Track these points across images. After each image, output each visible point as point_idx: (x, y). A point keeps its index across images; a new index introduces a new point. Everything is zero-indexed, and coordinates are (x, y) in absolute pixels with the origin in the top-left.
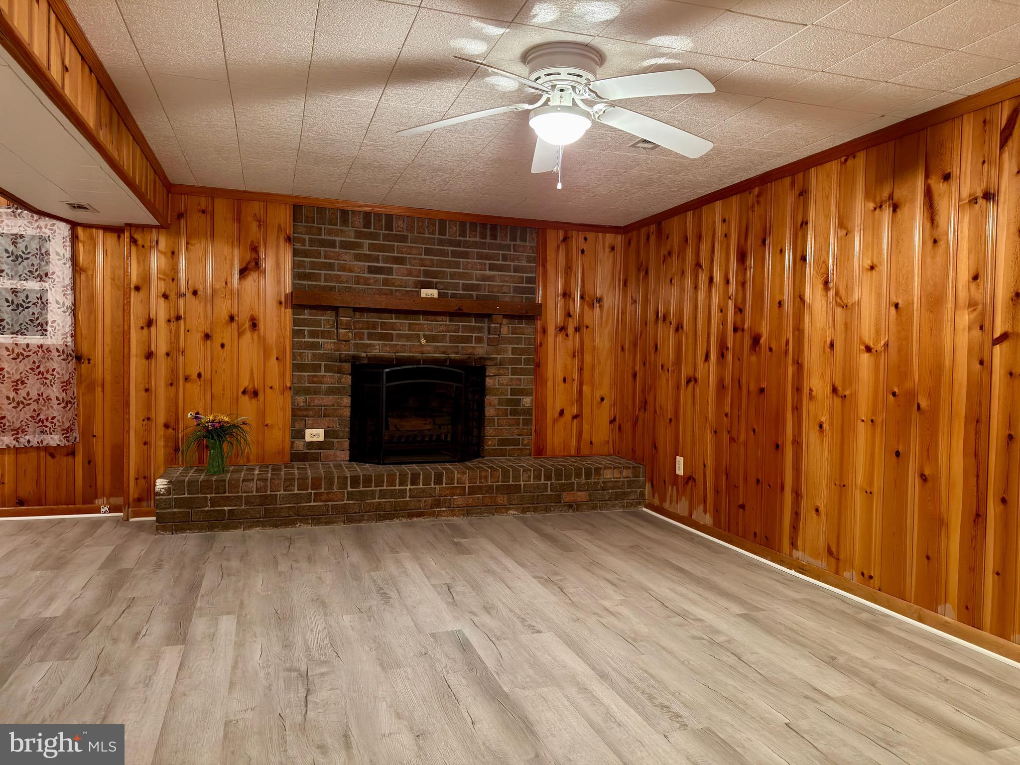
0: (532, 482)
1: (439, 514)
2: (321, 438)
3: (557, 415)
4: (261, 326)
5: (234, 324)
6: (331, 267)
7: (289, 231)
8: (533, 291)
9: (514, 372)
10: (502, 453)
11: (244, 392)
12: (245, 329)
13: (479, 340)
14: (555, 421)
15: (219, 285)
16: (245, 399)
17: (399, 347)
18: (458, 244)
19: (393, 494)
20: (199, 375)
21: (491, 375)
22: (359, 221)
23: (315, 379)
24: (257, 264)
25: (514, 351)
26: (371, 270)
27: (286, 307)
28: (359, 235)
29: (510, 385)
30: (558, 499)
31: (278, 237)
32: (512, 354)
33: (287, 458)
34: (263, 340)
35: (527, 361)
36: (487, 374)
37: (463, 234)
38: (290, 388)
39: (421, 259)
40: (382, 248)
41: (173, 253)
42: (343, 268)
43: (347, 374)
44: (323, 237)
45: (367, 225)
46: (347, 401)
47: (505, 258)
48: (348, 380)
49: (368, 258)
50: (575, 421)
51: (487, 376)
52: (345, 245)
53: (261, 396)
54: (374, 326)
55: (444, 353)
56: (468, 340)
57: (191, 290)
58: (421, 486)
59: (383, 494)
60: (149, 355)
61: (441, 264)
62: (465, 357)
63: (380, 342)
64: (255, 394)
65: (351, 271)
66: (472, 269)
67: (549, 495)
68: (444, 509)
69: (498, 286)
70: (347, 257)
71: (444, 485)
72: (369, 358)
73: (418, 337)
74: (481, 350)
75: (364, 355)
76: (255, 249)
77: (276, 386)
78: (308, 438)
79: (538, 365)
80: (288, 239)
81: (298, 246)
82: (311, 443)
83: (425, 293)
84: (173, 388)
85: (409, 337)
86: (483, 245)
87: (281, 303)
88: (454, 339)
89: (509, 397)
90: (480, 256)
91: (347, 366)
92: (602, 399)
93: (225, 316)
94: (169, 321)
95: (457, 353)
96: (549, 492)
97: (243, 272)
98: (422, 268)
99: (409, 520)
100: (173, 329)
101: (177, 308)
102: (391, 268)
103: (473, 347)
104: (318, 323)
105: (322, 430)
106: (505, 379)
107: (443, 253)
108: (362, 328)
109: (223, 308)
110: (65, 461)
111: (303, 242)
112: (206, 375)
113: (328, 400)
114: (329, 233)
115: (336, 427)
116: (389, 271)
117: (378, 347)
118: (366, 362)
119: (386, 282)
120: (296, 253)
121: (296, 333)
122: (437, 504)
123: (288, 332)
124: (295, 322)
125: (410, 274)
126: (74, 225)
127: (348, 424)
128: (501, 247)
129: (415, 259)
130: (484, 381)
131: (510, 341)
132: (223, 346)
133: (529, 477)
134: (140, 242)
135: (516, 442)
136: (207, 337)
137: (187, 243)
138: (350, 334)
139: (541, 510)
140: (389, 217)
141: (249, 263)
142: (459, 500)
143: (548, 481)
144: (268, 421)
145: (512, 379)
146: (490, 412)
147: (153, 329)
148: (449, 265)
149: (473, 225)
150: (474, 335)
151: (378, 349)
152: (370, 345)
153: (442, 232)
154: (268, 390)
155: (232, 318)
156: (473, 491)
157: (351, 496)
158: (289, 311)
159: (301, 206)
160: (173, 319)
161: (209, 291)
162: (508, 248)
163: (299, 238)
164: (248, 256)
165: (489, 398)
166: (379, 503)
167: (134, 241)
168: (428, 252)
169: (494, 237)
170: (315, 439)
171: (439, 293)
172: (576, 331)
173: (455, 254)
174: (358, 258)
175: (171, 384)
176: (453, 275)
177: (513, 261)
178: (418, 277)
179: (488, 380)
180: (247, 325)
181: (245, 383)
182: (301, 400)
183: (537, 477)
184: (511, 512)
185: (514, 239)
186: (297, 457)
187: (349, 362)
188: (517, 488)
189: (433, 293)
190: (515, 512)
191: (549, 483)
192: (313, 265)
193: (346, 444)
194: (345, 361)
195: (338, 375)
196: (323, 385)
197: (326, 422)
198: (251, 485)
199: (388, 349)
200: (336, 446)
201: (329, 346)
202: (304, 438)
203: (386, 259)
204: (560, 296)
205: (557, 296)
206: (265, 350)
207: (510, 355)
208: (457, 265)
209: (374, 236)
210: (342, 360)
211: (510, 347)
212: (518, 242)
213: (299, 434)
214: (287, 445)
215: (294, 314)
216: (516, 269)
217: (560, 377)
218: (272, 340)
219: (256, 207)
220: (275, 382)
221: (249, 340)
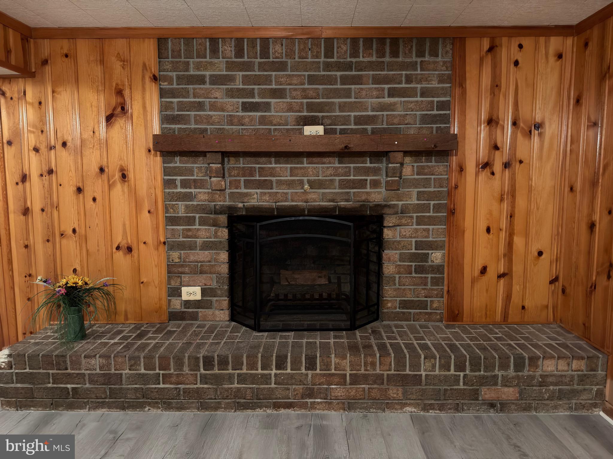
0: (437, 372)
1: (313, 406)
2: (198, 297)
3: (477, 273)
4: (131, 175)
5: (105, 176)
6: (200, 106)
7: (155, 69)
8: (446, 119)
9: (420, 221)
10: (406, 317)
11: (118, 248)
12: (114, 182)
13: (375, 184)
14: (474, 281)
15: (87, 135)
16: (119, 256)
17: (279, 196)
18: (349, 67)
19: (254, 379)
20: (74, 231)
21: (391, 225)
22: (228, 49)
23: (190, 233)
24: (123, 109)
25: (420, 196)
26: (246, 107)
27: (155, 155)
28: (230, 66)
29: (414, 237)
30: (475, 395)
31: (143, 77)
32: (418, 200)
33: (165, 317)
34: (133, 193)
35: (437, 208)
36: (385, 225)
37: (355, 54)
38: (164, 243)
39: (304, 90)
40: (257, 80)
41: (40, 103)
42: (214, 107)
43: (224, 227)
44: (192, 73)
45: (239, 53)
46: (224, 256)
47: (409, 80)
48: (224, 234)
49: (240, 93)
50: (502, 281)
51: (385, 227)
52: (216, 80)
53: (135, 252)
54: (251, 171)
55: (333, 201)
56: (362, 184)
57: (60, 142)
58: (289, 371)
59: (242, 379)
60: (26, 212)
61: (329, 94)
62: (357, 204)
63: (258, 191)
64: (130, 249)
65: (223, 110)
66: (367, 97)
67: (460, 389)
68: (319, 400)
69: (400, 116)
70: (218, 94)
71: (318, 371)
72: (247, 209)
73: (301, 183)
74: (377, 195)
75: (240, 205)
76: (120, 93)
77: (150, 240)
78: (185, 297)
79: (452, 212)
80: (155, 78)
81: (165, 85)
82: (188, 302)
83: (309, 130)
84: (50, 244)
85: (290, 184)
86: (380, 66)
87: (149, 151)
88: (344, 184)
89: (414, 251)
90: (377, 80)
91: (223, 219)
92: (540, 253)
93: (95, 168)
94: (42, 175)
95: (347, 200)
96: (461, 386)
97: (109, 119)
98: (305, 101)
99: (275, 412)
100: (47, 183)
101: (49, 162)
102: (268, 104)
103: (367, 193)
104: (189, 171)
105: (200, 288)
106: (407, 230)
107: (331, 80)
108: (238, 175)
109: (93, 159)
111: (170, 80)
112: (81, 231)
113: (204, 255)
114: (198, 67)
115: (214, 285)
116: (267, 107)
117: (255, 196)
118: (244, 213)
119: (263, 121)
120: (163, 93)
121: (168, 184)
122: (310, 393)
123: (159, 183)
124: (166, 172)
125: (290, 109)
127: (226, 281)
128: (404, 66)
129: (295, 90)
130: (381, 233)
131: (415, 184)
132: (94, 199)
133: (434, 366)
134: (8, 94)
135: (423, 305)
136: (79, 190)
137: (53, 92)
138: (223, 183)
139: (450, 409)
140: (265, 41)
141: (114, 109)
142: (337, 390)
143: (461, 372)
144: (144, 280)
145: (416, 230)
146: (389, 269)
147: (27, 184)
148: (337, 93)
149: (368, 41)
150: (369, 178)
151: (256, 198)
152: (247, 195)
153: (329, 53)
154: (142, 246)
155: (102, 170)
156: (356, 379)
157: (204, 379)
158: (159, 159)
159: (166, 39)
160: (45, 174)
161: (78, 142)
162: (413, 66)
163: (165, 76)
164: (114, 100)
165: (387, 253)
166: (239, 389)
167: (2, 93)
168: (312, 80)
169: (395, 53)
170: (192, 298)
171: (325, 130)
172: (506, 167)
173: (345, 80)
174: (231, 93)
175: (48, 241)
176: (342, 107)
177: (420, 82)
178: (300, 111)
179: (386, 231)
180: (118, 176)
181: (118, 239)
182: (175, 255)
183: (446, 367)
184: (408, 409)
185: (421, 53)
186: (174, 316)
187: (225, 214)
188: (417, 379)
189: (319, 130)
190: (413, 410)
191: (462, 374)
192: (182, 106)
193: (225, 302)
194: (221, 213)
195: (214, 228)
196: (198, 240)
197: (203, 279)
198: (93, 362)
199: (267, 198)
200: (215, 305)
201: (203, 197)
202: (181, 296)
203: (263, 93)
204: (484, 123)
205: (479, 124)
206: (138, 205)
207: (414, 201)
208: (347, 94)
209: (247, 67)
210: (217, 211)
211: (414, 192)
212: (427, 58)
213: (176, 292)
214: (164, 303)
215: (164, 162)
216: (424, 93)
217: (482, 226)
218: (143, 189)
219: (120, 44)
220: (149, 236)
221: (119, 189)
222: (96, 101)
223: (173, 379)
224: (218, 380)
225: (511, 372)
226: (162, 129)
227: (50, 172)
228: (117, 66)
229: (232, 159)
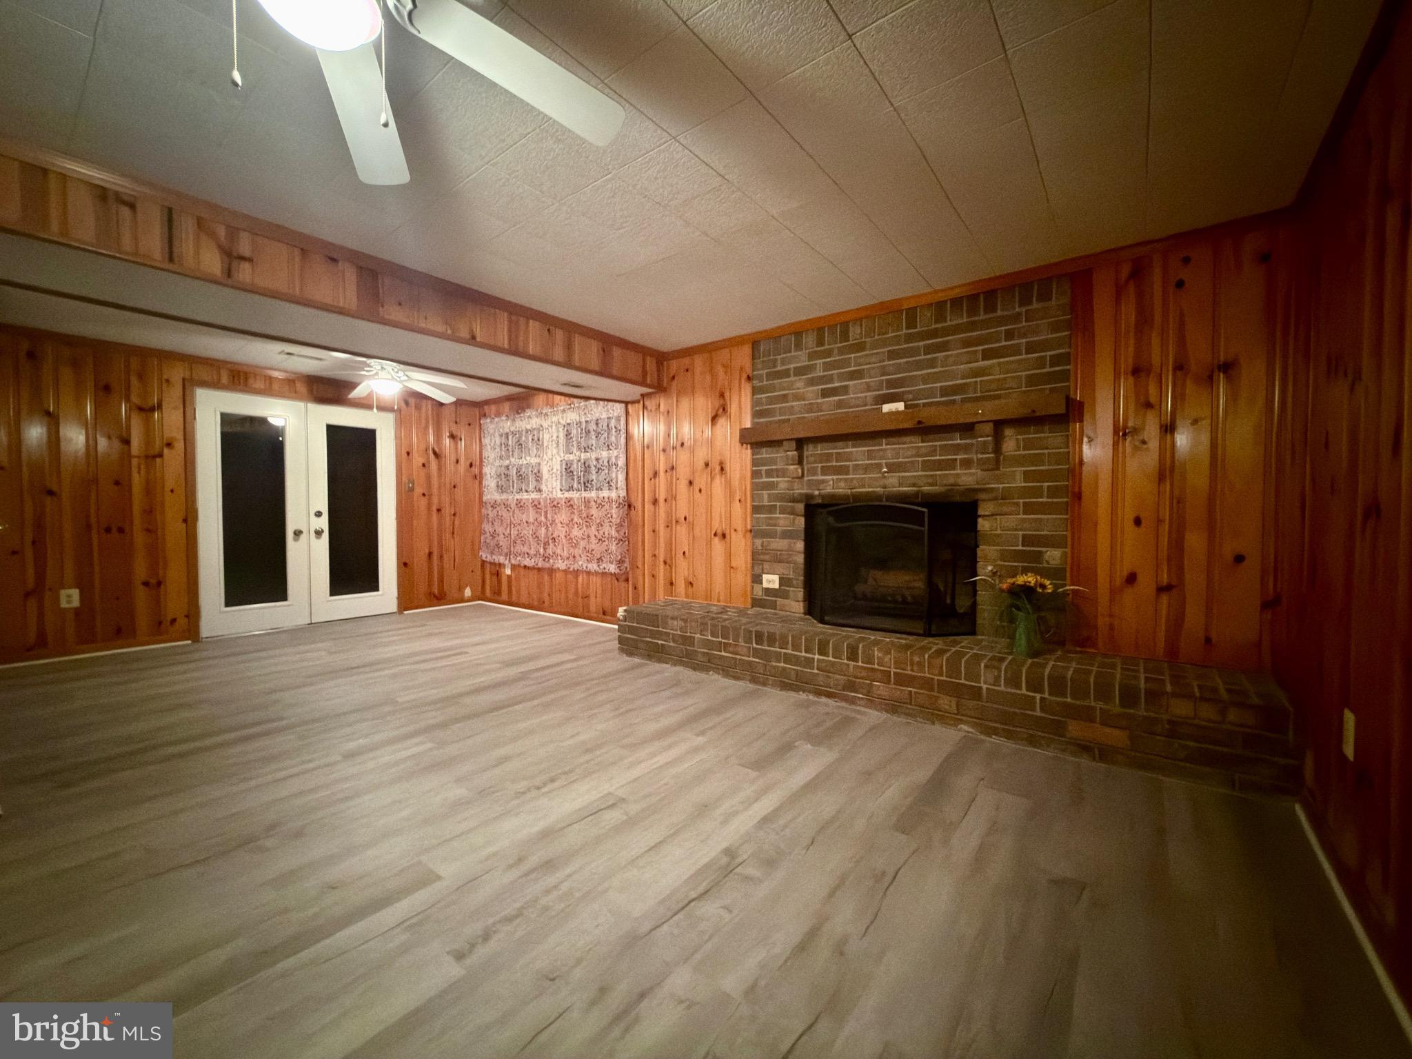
0: (1002, 688)
1: (852, 701)
2: (776, 586)
3: (1118, 581)
4: (727, 468)
5: (709, 470)
6: (784, 398)
7: (749, 371)
8: (1065, 376)
9: (1028, 509)
11: (715, 535)
12: (715, 474)
13: (967, 464)
14: (1114, 592)
15: (699, 435)
16: (716, 540)
17: (855, 482)
18: (934, 334)
19: (796, 660)
20: (685, 519)
21: (987, 513)
22: (810, 340)
23: (771, 522)
24: (724, 409)
25: (1027, 476)
26: (825, 393)
28: (812, 356)
29: (1021, 530)
30: (1057, 729)
31: (740, 381)
32: (1025, 482)
33: (748, 603)
34: (728, 484)
35: (1053, 492)
36: (980, 512)
37: (940, 317)
38: (751, 531)
39: (884, 367)
40: (836, 365)
41: (668, 412)
42: (797, 397)
43: (801, 516)
44: (779, 368)
45: (820, 342)
46: (800, 545)
47: (1009, 335)
48: (801, 522)
49: (821, 380)
50: (1165, 598)
51: (980, 516)
52: (799, 372)
53: (728, 539)
54: (828, 457)
55: (914, 485)
56: (951, 464)
57: (680, 443)
58: (831, 658)
59: (788, 658)
60: (655, 502)
61: (910, 367)
62: (943, 489)
63: (835, 477)
64: (724, 536)
65: (804, 400)
66: (955, 363)
67: (1036, 716)
68: (861, 696)
69: (999, 380)
70: (799, 384)
71: (860, 664)
72: (823, 497)
73: (879, 466)
74: (967, 478)
75: (817, 493)
76: (722, 395)
77: (739, 528)
78: (765, 585)
79: (1078, 496)
80: (749, 378)
81: (757, 383)
82: (767, 589)
83: (886, 408)
84: (669, 529)
85: (867, 469)
86: (972, 326)
87: (742, 444)
88: (927, 466)
89: (1020, 548)
90: (967, 343)
91: (800, 507)
92: (1239, 559)
93: (701, 464)
94: (666, 471)
95: (931, 485)
96: (1038, 713)
97: (714, 419)
98: (884, 378)
99: (816, 699)
100: (669, 478)
101: (672, 460)
102: (846, 387)
103: (956, 475)
104: (772, 461)
105: (777, 576)
106: (1010, 521)
107: (915, 352)
108: (815, 462)
109: (702, 455)
110: (623, 584)
111: (760, 378)
112: (690, 519)
113: (779, 544)
114: (784, 362)
115: (791, 575)
116: (845, 390)
117: (831, 483)
118: (820, 501)
120: (755, 391)
121: (755, 474)
122: (851, 686)
123: (749, 474)
124: (755, 463)
125: (869, 389)
126: (627, 403)
127: (802, 572)
128: (1002, 321)
129: (873, 368)
130: (974, 524)
131: (1020, 461)
132: (700, 491)
133: (997, 679)
134: (649, 408)
136: (691, 483)
137: (677, 402)
138: (800, 471)
139: (1022, 740)
140: (845, 326)
141: (718, 410)
142: (880, 688)
143: (1036, 693)
144: (733, 564)
145: (1023, 520)
147: (657, 479)
148: (919, 365)
149: (956, 302)
150: (958, 457)
151: (832, 485)
152: (823, 482)
153: (911, 323)
154: (733, 533)
155: (707, 465)
156: (901, 680)
157: (756, 653)
158: (749, 451)
159: (758, 342)
160: (669, 470)
161: (692, 442)
162: (1016, 318)
163: (756, 375)
164: (717, 403)
165: (984, 550)
166: (784, 669)
167: (644, 407)
168: (892, 355)
169: (991, 308)
170: (771, 586)
171: (906, 407)
172: (1166, 431)
173: (929, 349)
174: (811, 382)
175: (668, 526)
176: (926, 379)
177: (1025, 336)
178: (878, 390)
179: (980, 520)
180: (718, 468)
181: (716, 526)
182: (758, 542)
183: (1014, 681)
184: (963, 727)
186: (756, 603)
187: (802, 502)
188: (976, 693)
189: (900, 406)
190: (970, 730)
191: (1038, 696)
192: (771, 401)
193: (800, 594)
194: (798, 502)
195: (792, 516)
196: (778, 528)
197: (781, 568)
198: (675, 623)
199: (842, 484)
200: (791, 594)
201: (782, 485)
202: (762, 583)
203: (841, 377)
204: (1126, 373)
205: (1117, 376)
206: (731, 495)
207: (1019, 483)
208: (932, 363)
209: (829, 353)
210: (794, 500)
211: (1019, 470)
212: (1035, 305)
213: (757, 579)
214: (749, 588)
215: (753, 454)
216: (1031, 348)
217: (1130, 516)
218: (736, 483)
219: (724, 355)
220: (738, 523)
221: (718, 482)
222: (704, 404)
223: (732, 649)
224: (766, 656)
225: (1116, 707)
226: (753, 423)
227: (673, 468)
228: (720, 370)
229: (811, 447)
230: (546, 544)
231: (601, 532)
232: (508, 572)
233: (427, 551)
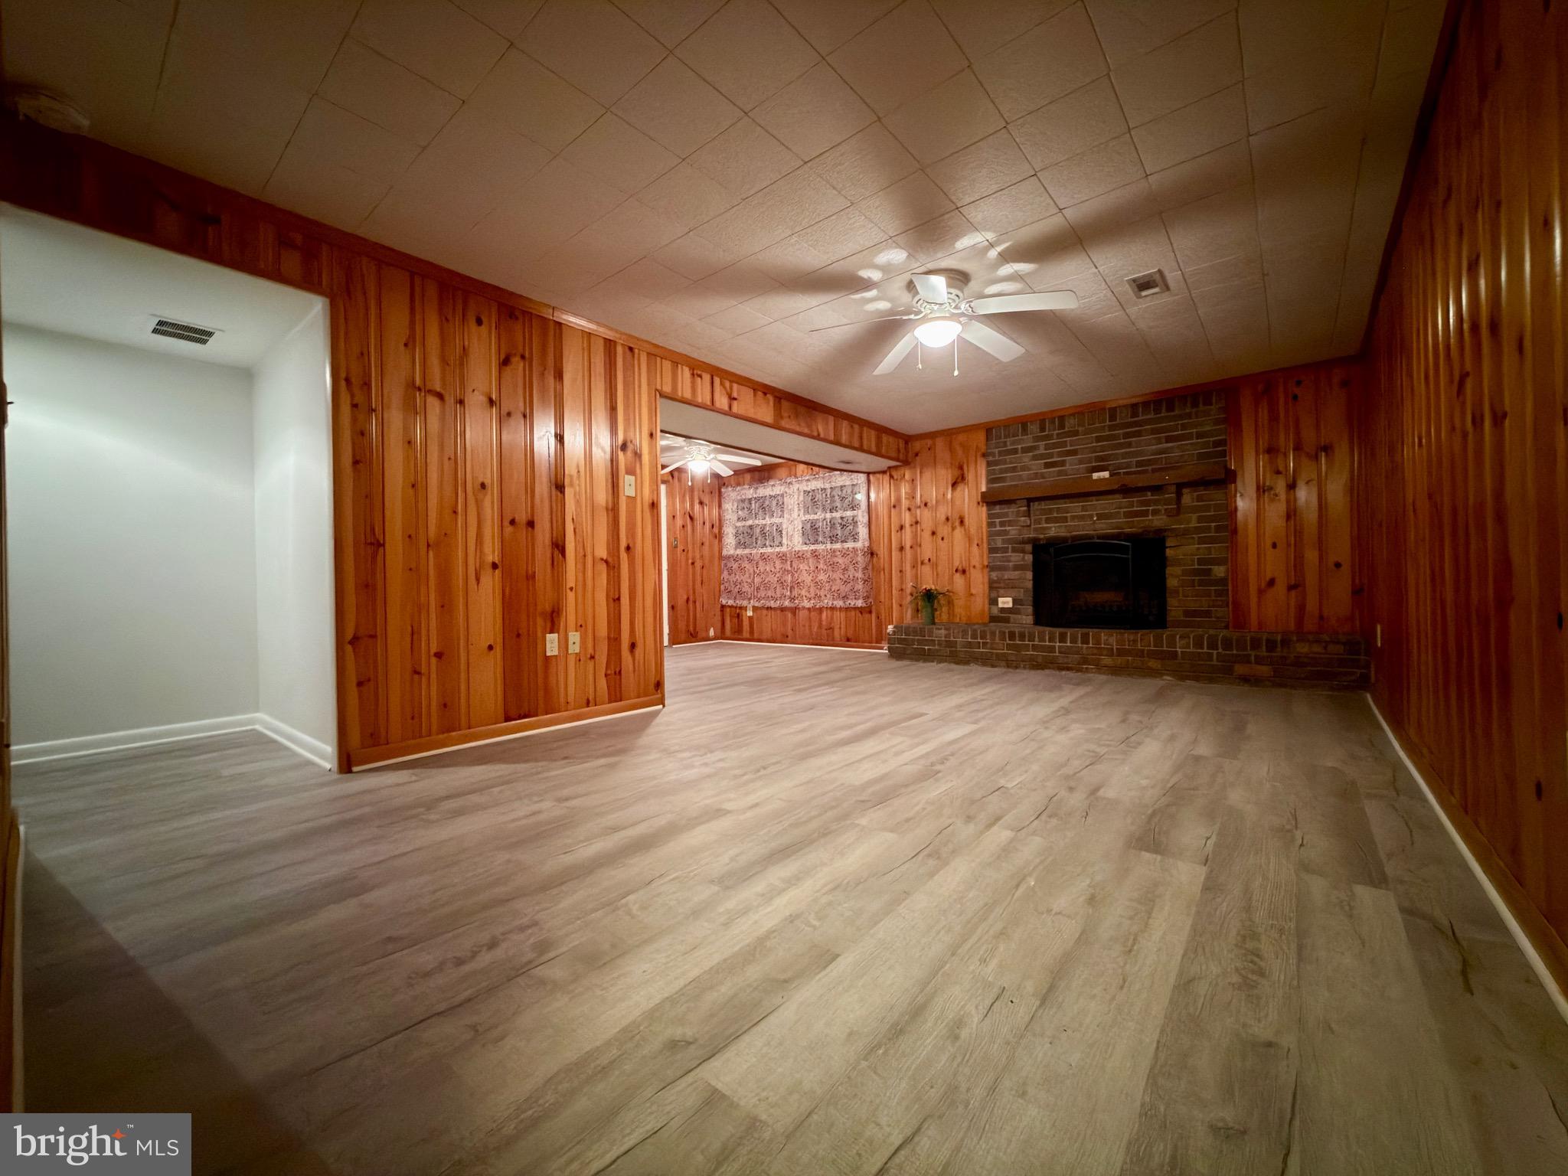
0: (1191, 650)
1: (1087, 671)
2: (1010, 605)
3: (1263, 585)
4: (966, 521)
5: (950, 523)
6: (1014, 469)
7: (983, 448)
8: (1223, 454)
9: (1201, 541)
10: (1187, 625)
11: (957, 571)
12: (955, 526)
13: (1155, 512)
14: (1260, 592)
15: (940, 497)
16: (958, 577)
17: (1073, 528)
18: (1130, 425)
19: (1043, 649)
20: (930, 560)
21: (1172, 545)
22: (1034, 428)
23: (1004, 559)
24: (963, 477)
25: (1200, 519)
26: (1047, 465)
27: (983, 506)
28: (1036, 439)
29: (1196, 555)
30: (1228, 671)
31: (976, 457)
32: (1199, 523)
33: (987, 620)
34: (967, 533)
35: (1217, 529)
36: (1167, 545)
37: (1135, 414)
38: (987, 566)
39: (1093, 447)
40: (1055, 446)
41: (913, 480)
42: (1024, 469)
43: (1029, 553)
44: (1009, 448)
45: (1043, 429)
46: (1029, 575)
47: (1184, 427)
48: (1029, 558)
49: (1041, 457)
50: (1293, 593)
51: (1167, 547)
52: (1025, 450)
53: (967, 573)
54: (1051, 511)
55: (1119, 528)
56: (1145, 513)
57: (923, 503)
58: (1069, 644)
59: (1035, 648)
60: (902, 549)
61: (1112, 447)
62: (1140, 530)
63: (1056, 525)
64: (964, 572)
65: (1029, 470)
66: (1147, 445)
67: (1214, 665)
68: (1092, 667)
69: (1178, 456)
70: (1026, 459)
71: (1091, 645)
72: (1047, 539)
73: (1091, 516)
74: (1158, 521)
75: (1042, 536)
76: (961, 468)
77: (977, 565)
78: (1000, 605)
79: (1235, 531)
80: (984, 455)
81: (991, 458)
82: (1002, 608)
83: (1095, 476)
84: (915, 569)
85: (1082, 518)
86: (1158, 420)
87: (979, 503)
88: (1128, 515)
89: (1196, 567)
90: (1153, 432)
91: (1029, 547)
92: (1338, 565)
93: (943, 518)
94: (912, 525)
95: (1132, 527)
96: (1215, 662)
97: (954, 485)
98: (1094, 455)
99: (1058, 673)
100: (914, 530)
101: (916, 517)
102: (1064, 461)
103: (1149, 520)
104: (1006, 515)
105: (1011, 599)
106: (1189, 549)
107: (1114, 437)
108: (1040, 515)
109: (942, 512)
110: (867, 616)
111: (993, 455)
112: (934, 559)
113: (1016, 575)
114: (1013, 443)
115: (1022, 596)
116: (1063, 464)
117: (1053, 529)
118: (1045, 542)
119: (1060, 473)
120: (989, 464)
121: (990, 525)
122: (1085, 661)
123: (984, 525)
124: (990, 516)
125: (1081, 462)
126: (868, 474)
127: (1031, 594)
128: (1181, 417)
129: (1086, 448)
130: (1164, 552)
131: (1195, 510)
132: (943, 539)
134: (895, 477)
135: (1208, 614)
136: (933, 533)
137: (921, 472)
138: (1029, 521)
139: (1205, 681)
140: (1062, 418)
141: (957, 479)
142: (1107, 660)
143: (1213, 649)
144: (973, 592)
145: (1198, 549)
146: (1172, 582)
147: (903, 531)
148: (1120, 446)
149: (1146, 404)
150: (1150, 508)
151: (1054, 530)
152: (1047, 528)
153: (1113, 418)
154: (972, 568)
155: (947, 519)
156: (1121, 653)
157: (1009, 647)
158: (985, 509)
159: (991, 429)
160: (914, 524)
161: (934, 502)
162: (1189, 416)
163: (991, 453)
164: (957, 473)
165: (1169, 570)
166: (1033, 655)
167: (891, 477)
168: (1098, 439)
169: (1170, 408)
170: (1006, 606)
171: (1111, 475)
172: (1290, 488)
173: (1127, 435)
174: (1035, 458)
175: (914, 567)
176: (1125, 456)
177: (1195, 427)
178: (1089, 463)
179: (1168, 550)
180: (958, 521)
181: (957, 563)
182: (994, 575)
184: (1165, 677)
185: (1195, 405)
186: (993, 619)
187: (1030, 543)
188: (1174, 655)
189: (1106, 474)
190: (1172, 679)
191: (1215, 652)
192: (1002, 471)
193: (1030, 609)
194: (1027, 543)
195: (1022, 555)
196: (1011, 564)
197: (1014, 593)
198: (940, 632)
199: (1063, 530)
200: (1023, 611)
201: (1013, 532)
202: (998, 605)
203: (1060, 454)
204: (1264, 452)
205: (1257, 453)
206: (970, 539)
207: (1194, 524)
208: (1129, 445)
209: (1049, 437)
210: (1024, 542)
211: (1194, 517)
212: (1201, 407)
213: (994, 602)
214: (986, 609)
215: (988, 510)
216: (1199, 435)
217: (1269, 543)
218: (973, 531)
219: (961, 437)
220: (976, 560)
221: (959, 533)
222: (946, 475)
223: (988, 646)
224: (1018, 648)
225: (1263, 652)
226: (987, 488)
227: (917, 523)
228: (959, 451)
229: (1036, 503)
230: (792, 588)
231: (847, 576)
232: (750, 613)
233: (685, 597)
